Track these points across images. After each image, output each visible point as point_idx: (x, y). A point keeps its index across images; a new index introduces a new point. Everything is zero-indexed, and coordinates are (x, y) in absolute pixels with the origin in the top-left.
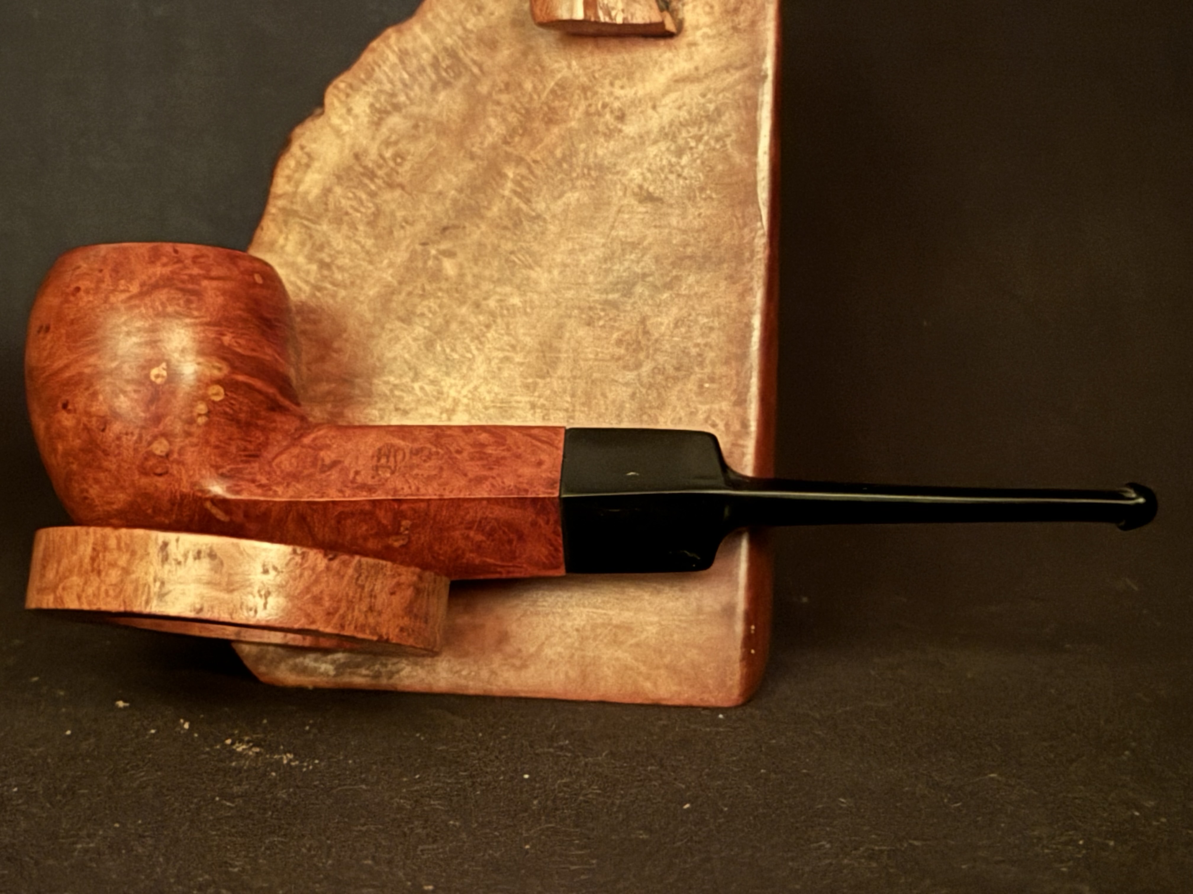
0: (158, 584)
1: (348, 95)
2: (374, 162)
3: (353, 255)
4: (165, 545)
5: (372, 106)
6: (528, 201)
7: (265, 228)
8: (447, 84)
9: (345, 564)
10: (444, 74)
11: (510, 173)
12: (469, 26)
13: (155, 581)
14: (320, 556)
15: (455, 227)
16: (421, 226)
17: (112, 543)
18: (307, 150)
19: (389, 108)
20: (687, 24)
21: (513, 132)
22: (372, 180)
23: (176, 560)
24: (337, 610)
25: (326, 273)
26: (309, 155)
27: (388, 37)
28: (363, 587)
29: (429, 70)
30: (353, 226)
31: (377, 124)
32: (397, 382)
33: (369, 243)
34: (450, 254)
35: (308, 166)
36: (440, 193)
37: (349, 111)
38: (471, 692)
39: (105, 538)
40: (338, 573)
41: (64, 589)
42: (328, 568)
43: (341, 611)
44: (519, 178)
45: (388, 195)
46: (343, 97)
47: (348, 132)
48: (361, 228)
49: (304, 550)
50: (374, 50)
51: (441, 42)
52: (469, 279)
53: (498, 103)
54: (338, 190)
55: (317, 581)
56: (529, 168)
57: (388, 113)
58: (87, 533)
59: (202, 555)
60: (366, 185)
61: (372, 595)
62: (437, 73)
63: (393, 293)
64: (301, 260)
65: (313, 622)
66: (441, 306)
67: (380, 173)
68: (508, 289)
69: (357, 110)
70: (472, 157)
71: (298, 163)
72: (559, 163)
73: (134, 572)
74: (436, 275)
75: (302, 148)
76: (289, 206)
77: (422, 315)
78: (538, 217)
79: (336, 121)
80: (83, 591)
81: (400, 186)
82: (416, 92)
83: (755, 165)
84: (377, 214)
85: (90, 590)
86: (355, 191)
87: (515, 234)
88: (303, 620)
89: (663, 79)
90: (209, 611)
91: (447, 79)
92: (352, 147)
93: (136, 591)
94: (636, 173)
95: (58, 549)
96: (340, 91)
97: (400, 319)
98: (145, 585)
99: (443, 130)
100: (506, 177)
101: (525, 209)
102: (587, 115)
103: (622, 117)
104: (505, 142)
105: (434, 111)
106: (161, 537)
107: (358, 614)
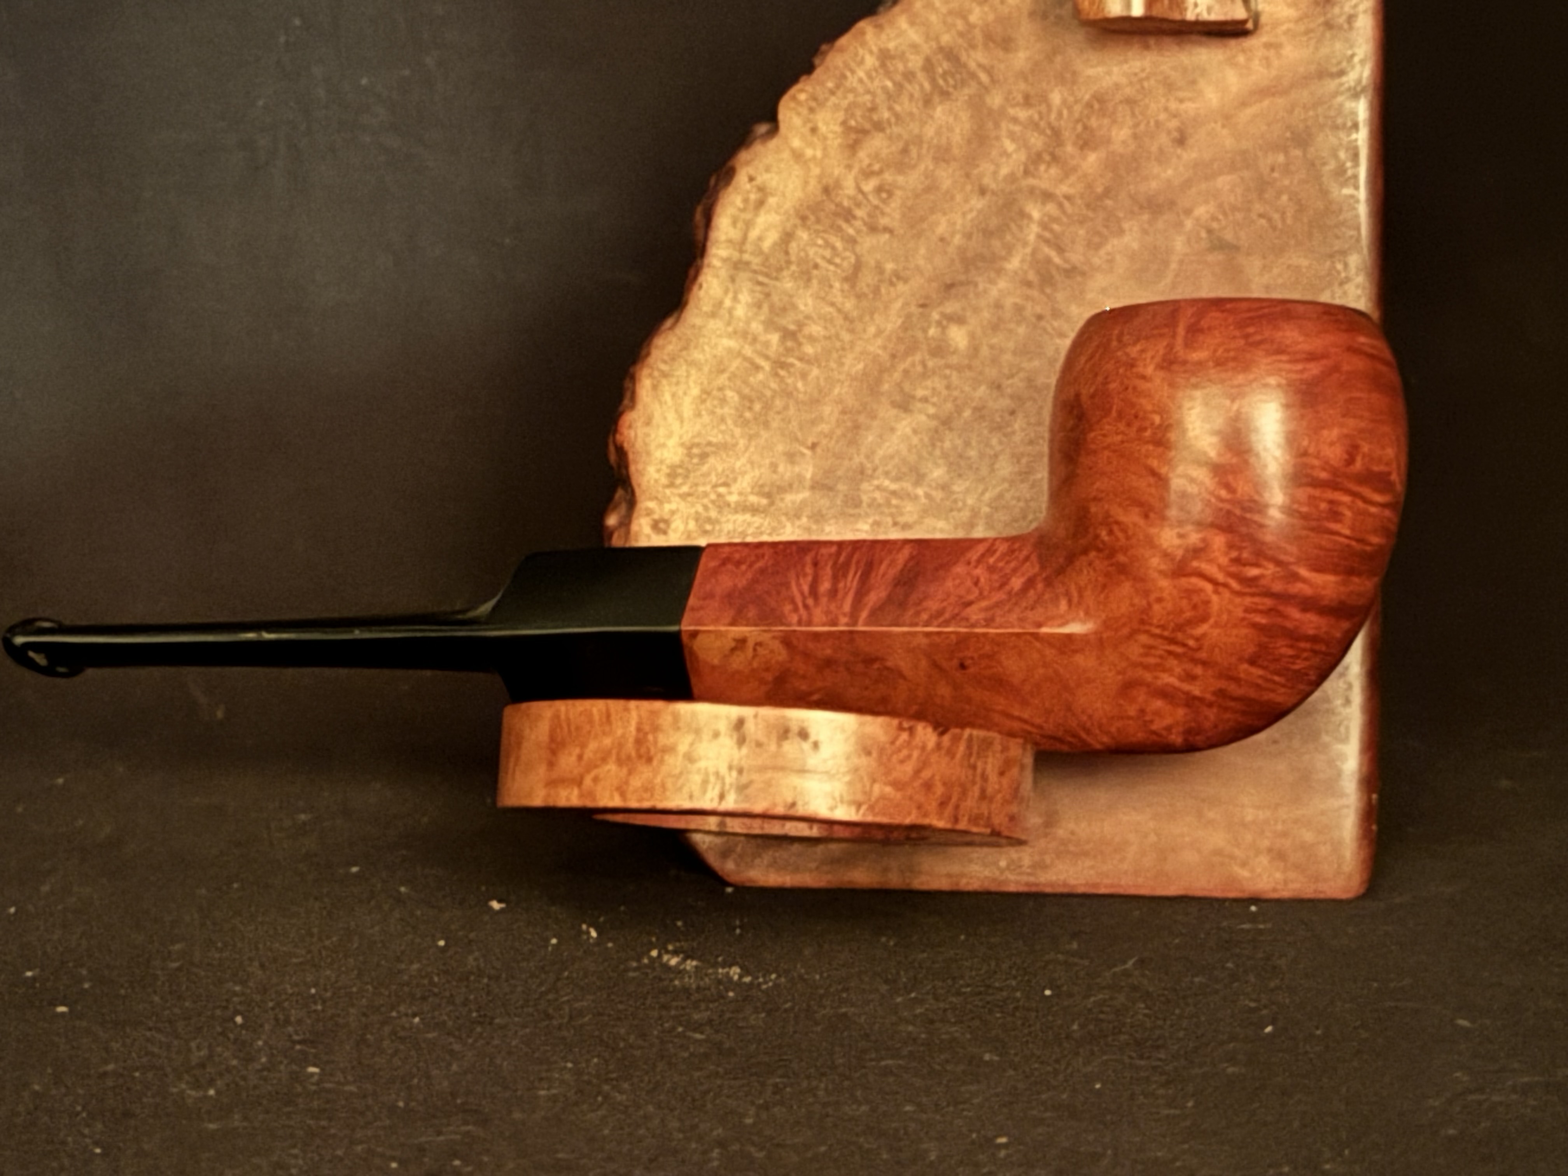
0: (734, 774)
1: (812, 110)
2: (849, 198)
3: (828, 320)
4: (741, 721)
5: (844, 123)
6: (1060, 250)
7: (705, 285)
8: (945, 95)
9: (956, 739)
10: (941, 82)
11: (1035, 212)
12: (973, 18)
13: (730, 768)
14: (930, 730)
15: (963, 284)
16: (917, 282)
17: (666, 721)
18: (759, 180)
19: (867, 126)
20: (1263, 19)
21: (1036, 159)
22: (847, 221)
23: (756, 741)
24: (950, 798)
25: (789, 344)
26: (761, 189)
27: (863, 33)
28: (974, 767)
29: (921, 76)
30: (826, 283)
31: (853, 147)
32: (894, 486)
33: (849, 305)
34: (956, 319)
35: (760, 203)
36: (942, 239)
37: (814, 130)
38: (1012, 888)
39: (653, 714)
40: (949, 750)
41: (594, 780)
42: (939, 746)
43: (954, 800)
44: (1047, 219)
45: (867, 242)
46: (804, 112)
47: (814, 158)
48: (837, 285)
49: (911, 723)
50: (842, 50)
51: (937, 39)
52: (985, 351)
53: (1015, 120)
54: (803, 235)
55: (926, 764)
56: (1060, 206)
57: (865, 132)
58: (627, 710)
59: (790, 735)
60: (840, 229)
61: (984, 778)
62: (933, 81)
63: (884, 371)
64: (756, 327)
65: (925, 815)
66: (948, 387)
67: (859, 212)
69: (823, 128)
70: (983, 191)
71: (746, 201)
72: (1100, 198)
73: (700, 759)
74: (940, 349)
75: (751, 179)
76: (736, 257)
77: (923, 399)
78: (1075, 269)
79: (795, 142)
80: (627, 782)
81: (887, 230)
82: (904, 106)
83: (1358, 201)
84: (858, 267)
85: (636, 782)
86: (826, 236)
87: (1042, 291)
88: (914, 812)
89: (1234, 89)
90: (803, 805)
91: (945, 88)
92: (820, 178)
93: (705, 782)
94: (1202, 211)
95: (578, 728)
96: (799, 103)
97: (894, 404)
98: (717, 774)
99: (942, 155)
100: (1030, 217)
101: (1057, 260)
102: (1135, 136)
103: (1181, 141)
104: (1027, 173)
105: (929, 131)
106: (733, 711)
107: (970, 803)
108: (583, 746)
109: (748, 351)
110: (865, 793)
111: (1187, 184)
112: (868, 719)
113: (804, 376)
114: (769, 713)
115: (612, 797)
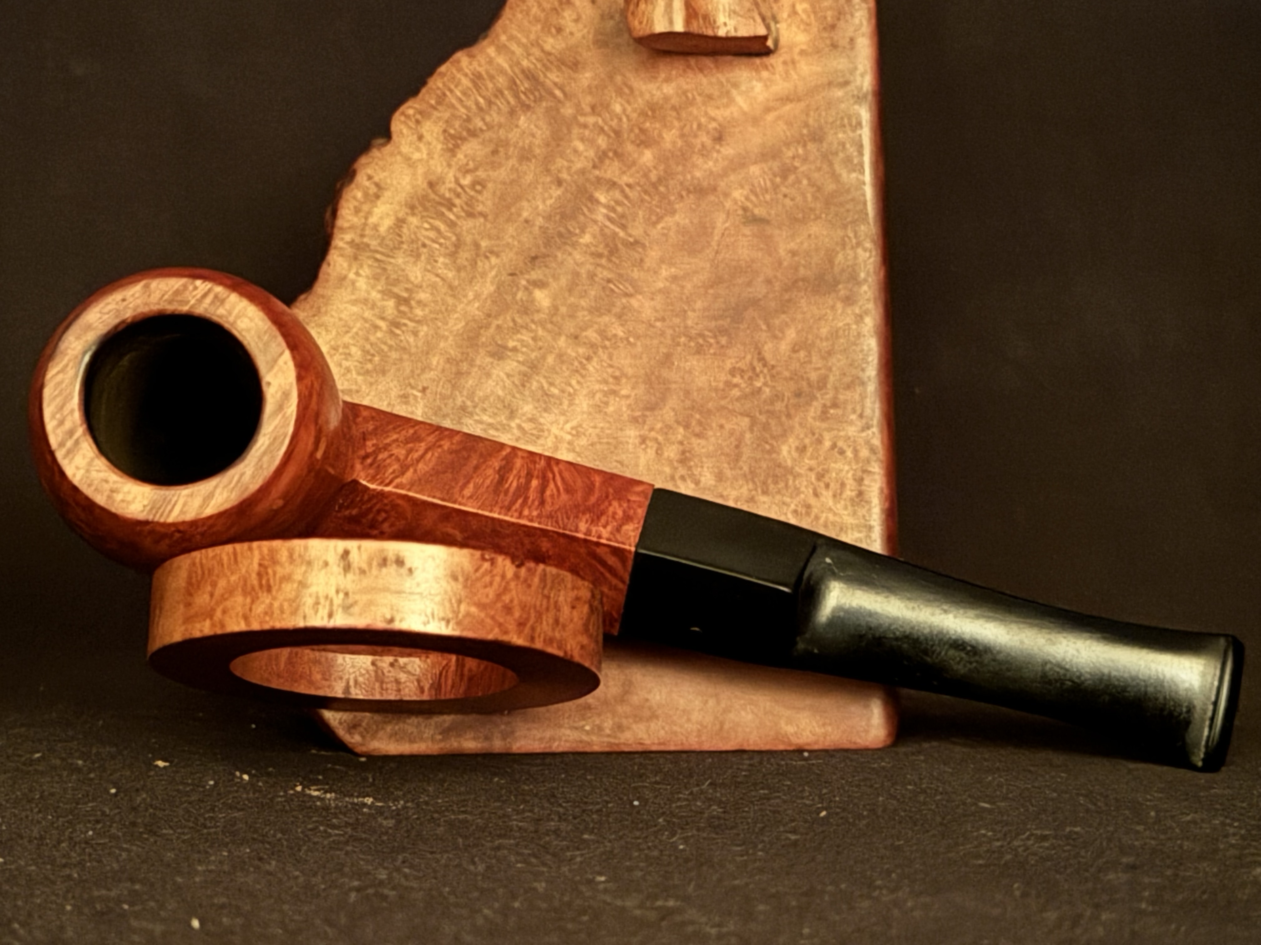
0: (341, 595)
1: (418, 122)
2: (450, 190)
3: (433, 289)
4: (346, 553)
5: (445, 131)
6: (624, 227)
7: (332, 263)
8: (527, 108)
9: (531, 572)
10: (523, 97)
11: (603, 197)
12: (548, 47)
13: (337, 592)
14: (508, 562)
15: (545, 256)
16: (508, 257)
17: (283, 556)
18: (376, 179)
19: (464, 134)
20: (784, 41)
21: (602, 156)
22: (450, 210)
23: (360, 569)
24: (527, 620)
25: (403, 308)
26: (377, 185)
27: (458, 62)
28: (548, 597)
29: (507, 92)
30: (432, 259)
31: (452, 151)
32: (491, 420)
33: (450, 275)
34: (541, 284)
35: (377, 197)
36: (527, 221)
37: (420, 138)
38: (596, 748)
39: (272, 551)
40: (525, 580)
41: (225, 611)
42: (516, 576)
43: (531, 622)
44: (612, 203)
45: (467, 224)
46: (412, 124)
47: (420, 160)
48: (441, 260)
49: (493, 555)
50: (443, 75)
51: (518, 63)
52: (563, 310)
53: (585, 126)
54: (414, 221)
55: (506, 590)
56: (623, 192)
57: (463, 139)
58: (250, 549)
59: (389, 563)
60: (443, 214)
61: (558, 609)
62: (516, 96)
63: (481, 328)
64: (375, 295)
65: (505, 632)
66: (534, 339)
67: (457, 201)
68: (606, 319)
69: (428, 137)
70: (559, 182)
71: (366, 195)
72: (654, 186)
73: (311, 585)
74: (527, 309)
75: (370, 178)
76: (358, 240)
77: (515, 350)
78: (637, 242)
79: (405, 149)
80: (251, 610)
81: (481, 214)
82: (494, 117)
83: (864, 183)
84: (458, 245)
85: (260, 609)
86: (431, 221)
87: (610, 261)
88: (497, 630)
89: (761, 98)
90: (401, 621)
91: (527, 102)
92: (426, 174)
93: (317, 603)
94: (738, 194)
95: (210, 571)
96: (408, 117)
97: (490, 354)
98: (327, 597)
99: (525, 156)
100: (598, 202)
101: (622, 234)
102: (682, 136)
103: (719, 138)
104: (595, 167)
105: (513, 136)
106: (340, 545)
107: (545, 626)
108: (214, 585)
109: (368, 314)
110: (454, 612)
111: (725, 174)
112: (454, 550)
113: (415, 333)
114: (370, 546)
115: (239, 623)
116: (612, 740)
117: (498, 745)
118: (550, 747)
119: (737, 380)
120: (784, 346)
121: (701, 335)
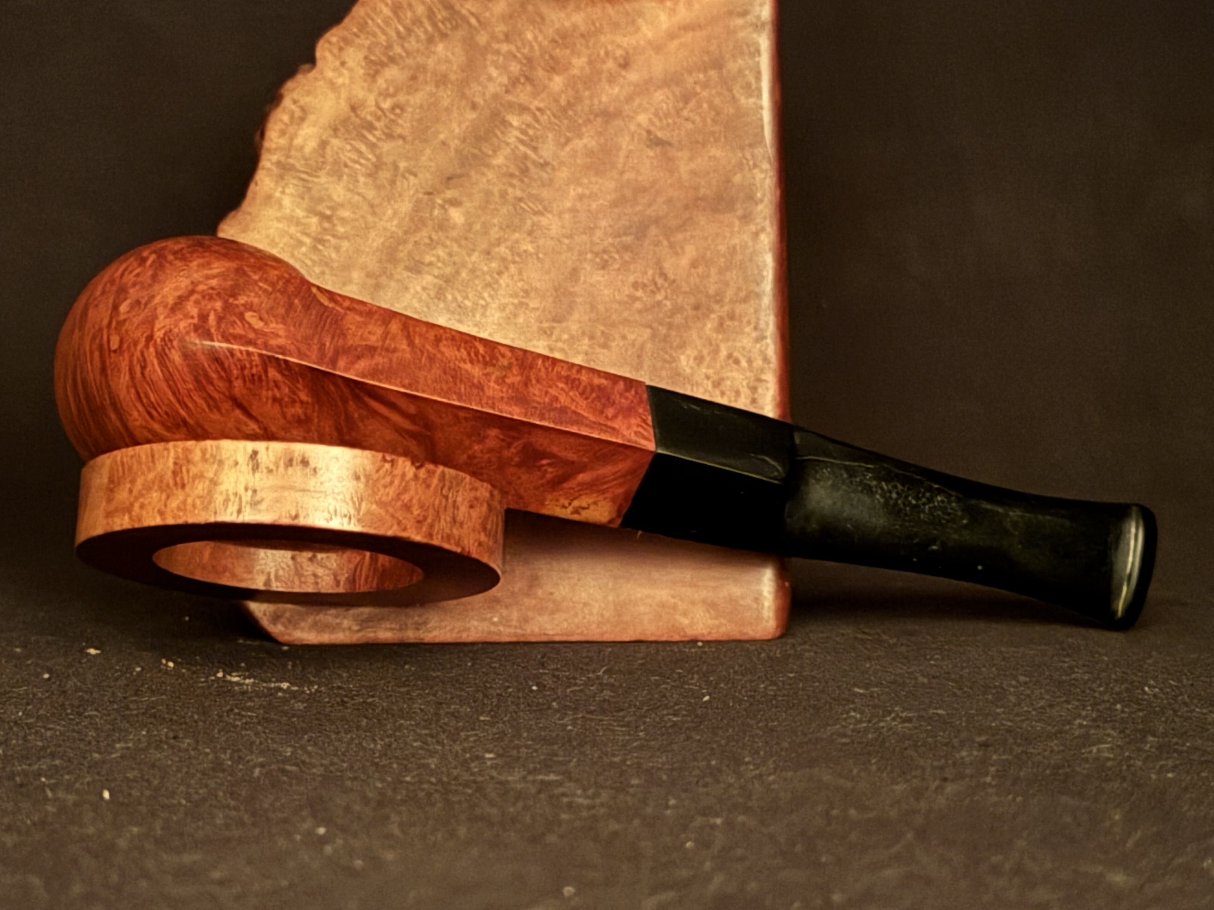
0: (250, 493)
1: (341, 49)
2: (371, 114)
3: (355, 207)
4: (255, 453)
5: (366, 58)
6: (535, 149)
7: (259, 183)
8: (444, 36)
9: (430, 473)
10: (440, 25)
11: (515, 120)
13: (246, 489)
14: (408, 463)
15: (460, 176)
16: (424, 176)
17: (197, 455)
18: (302, 103)
19: (385, 59)
21: (514, 82)
22: (370, 132)
23: (267, 468)
24: (425, 518)
25: (326, 225)
26: (303, 109)
28: (446, 498)
29: (425, 21)
30: (353, 179)
31: (373, 76)
33: (371, 194)
34: (455, 203)
35: (303, 119)
36: (444, 143)
37: (343, 64)
38: (504, 639)
39: (187, 451)
40: (425, 481)
41: (142, 506)
42: (416, 477)
43: (429, 520)
44: (524, 127)
45: (386, 147)
46: (336, 51)
47: (343, 85)
48: (362, 179)
49: (394, 457)
52: (477, 227)
53: (498, 52)
54: (336, 142)
55: (406, 490)
56: (534, 116)
57: (383, 65)
58: (167, 449)
59: (294, 463)
60: (364, 137)
61: (456, 508)
62: (434, 25)
63: (399, 244)
64: (300, 213)
65: (405, 529)
66: (450, 255)
67: (377, 124)
68: (517, 235)
69: (350, 64)
70: (474, 106)
71: (292, 117)
72: (564, 110)
73: (221, 483)
74: (443, 225)
75: (295, 102)
76: (283, 161)
77: (431, 264)
78: (547, 164)
79: (330, 74)
80: (166, 505)
81: (401, 137)
82: (412, 44)
83: (761, 108)
84: (378, 166)
85: (174, 504)
86: (353, 142)
87: (522, 181)
88: (395, 527)
89: (664, 26)
90: (305, 517)
91: (444, 31)
92: (349, 99)
93: (227, 500)
94: (643, 118)
95: (130, 469)
96: (331, 44)
97: (407, 268)
98: (236, 494)
99: (442, 80)
100: (511, 125)
101: (532, 156)
102: (590, 62)
103: (625, 65)
104: (507, 91)
105: (431, 62)
106: (250, 446)
107: (444, 524)
108: (133, 482)
109: (293, 230)
110: (355, 508)
111: (630, 99)
112: (357, 452)
113: (337, 249)
114: (277, 447)
115: (154, 518)
116: (519, 631)
117: (411, 635)
118: (461, 637)
119: (639, 293)
120: (685, 261)
121: (604, 251)
